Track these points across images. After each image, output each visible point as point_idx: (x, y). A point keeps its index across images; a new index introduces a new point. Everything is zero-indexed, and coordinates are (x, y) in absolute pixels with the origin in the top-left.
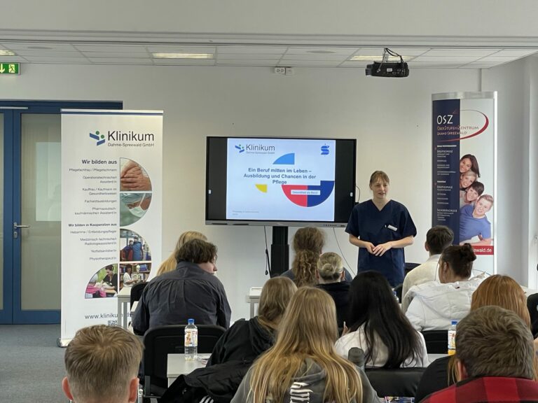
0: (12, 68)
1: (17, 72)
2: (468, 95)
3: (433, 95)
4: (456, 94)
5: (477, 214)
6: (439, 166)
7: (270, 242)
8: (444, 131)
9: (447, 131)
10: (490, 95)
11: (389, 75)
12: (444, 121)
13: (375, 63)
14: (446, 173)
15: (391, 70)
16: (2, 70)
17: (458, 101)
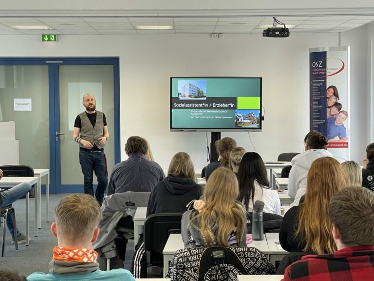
0: (52, 38)
1: (55, 40)
2: (332, 49)
3: (310, 49)
4: (324, 48)
5: (337, 123)
6: (314, 93)
7: (210, 141)
8: (317, 72)
10: (345, 49)
11: (277, 36)
12: (316, 65)
13: (269, 29)
14: (319, 98)
15: (278, 33)
16: (46, 39)
17: (325, 53)
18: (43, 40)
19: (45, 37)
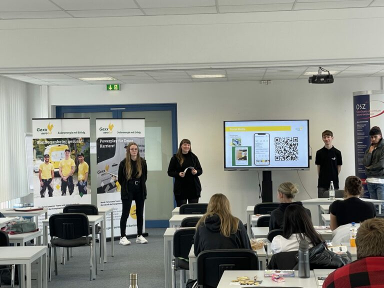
0: (116, 87)
1: (118, 89)
2: (374, 92)
3: (354, 93)
4: (367, 91)
6: (358, 134)
7: (261, 180)
8: (360, 113)
9: (362, 113)
11: (322, 82)
12: (360, 108)
13: (314, 76)
14: (363, 138)
15: (323, 79)
16: (110, 88)
17: (368, 96)
18: (108, 89)
19: (109, 87)
